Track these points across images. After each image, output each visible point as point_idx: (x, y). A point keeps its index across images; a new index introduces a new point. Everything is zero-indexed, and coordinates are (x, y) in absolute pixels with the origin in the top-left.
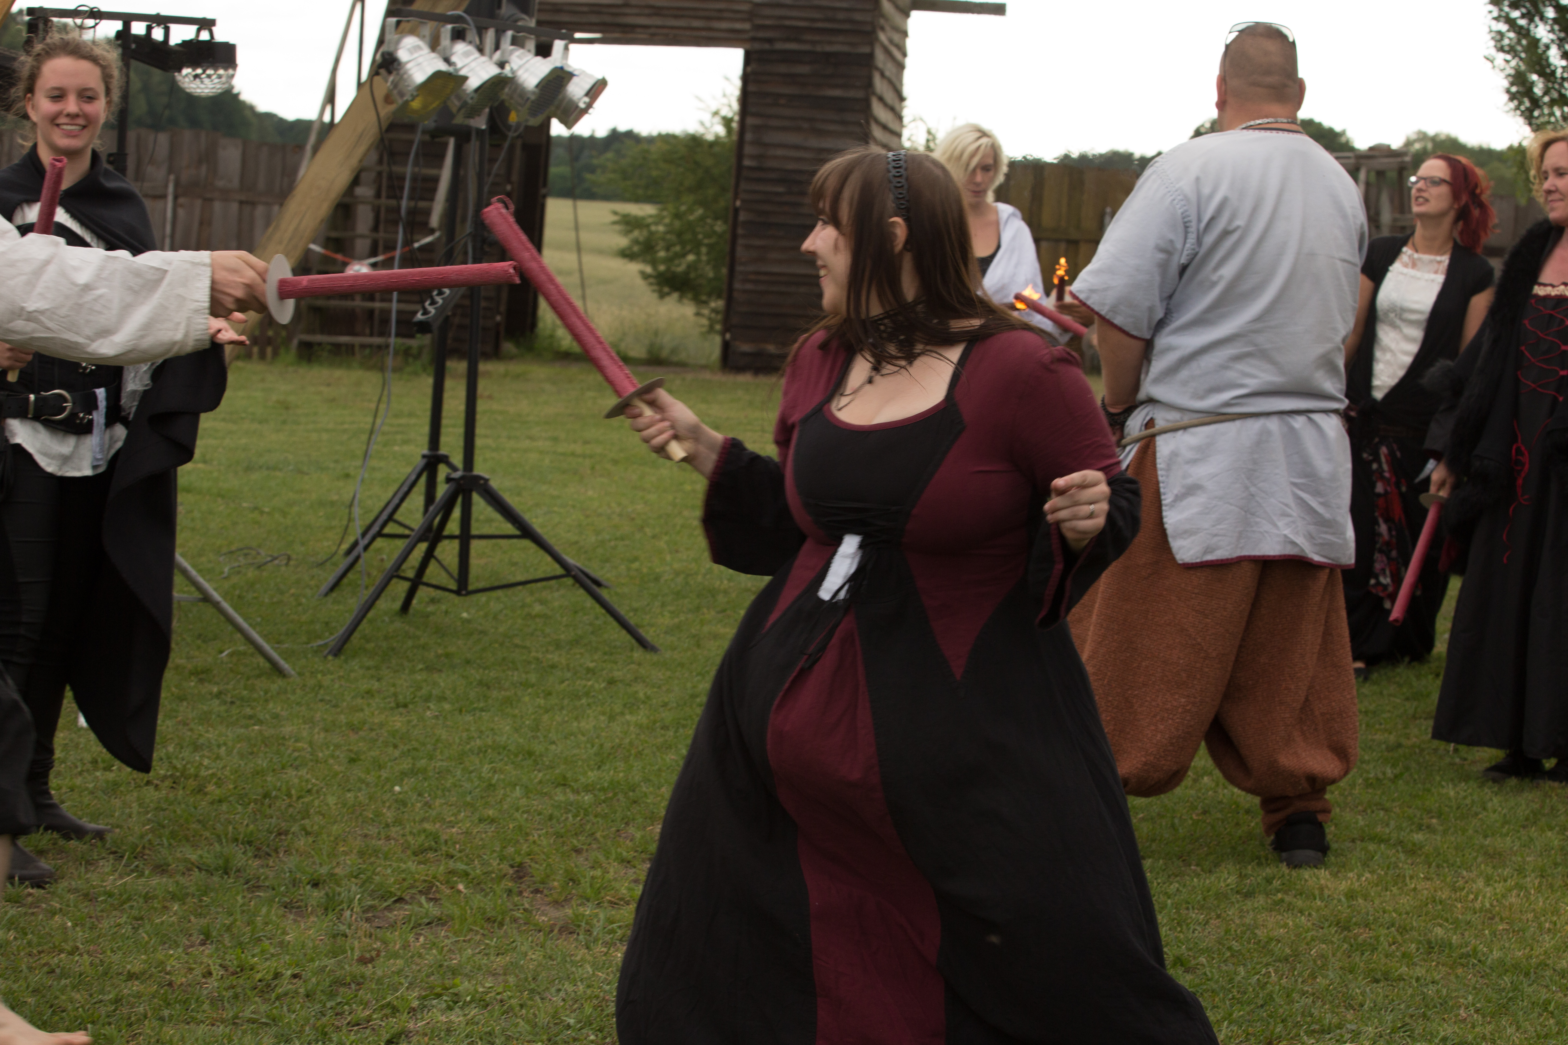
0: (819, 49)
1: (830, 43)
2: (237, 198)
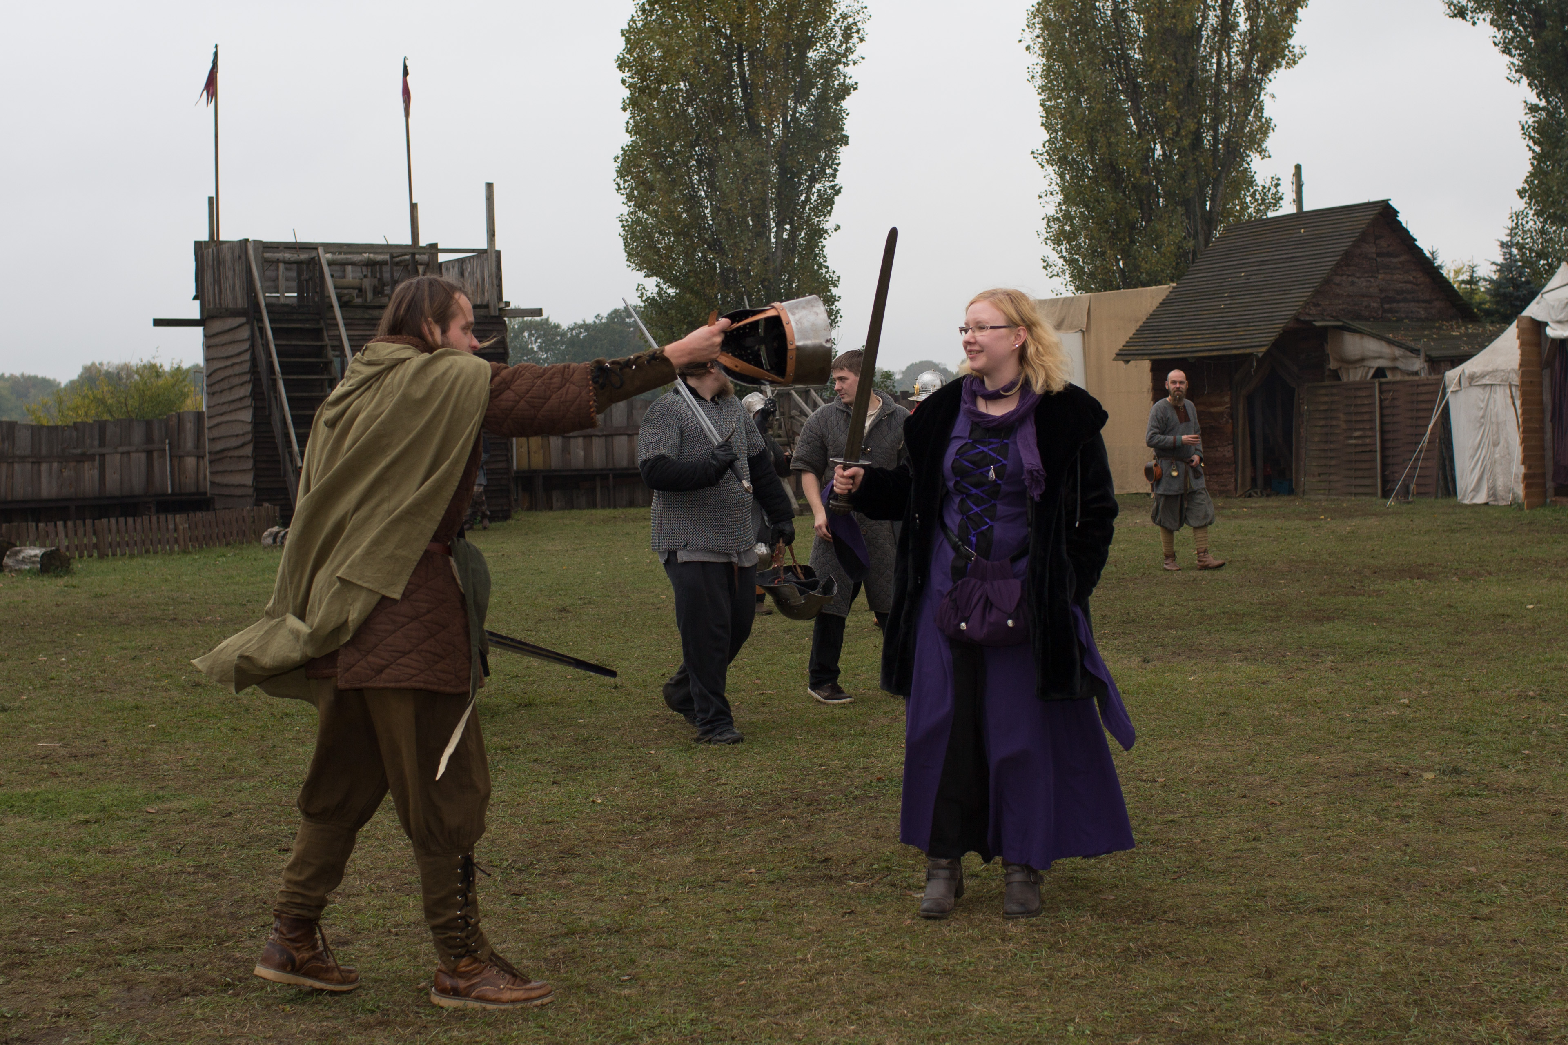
2: (30, 460)
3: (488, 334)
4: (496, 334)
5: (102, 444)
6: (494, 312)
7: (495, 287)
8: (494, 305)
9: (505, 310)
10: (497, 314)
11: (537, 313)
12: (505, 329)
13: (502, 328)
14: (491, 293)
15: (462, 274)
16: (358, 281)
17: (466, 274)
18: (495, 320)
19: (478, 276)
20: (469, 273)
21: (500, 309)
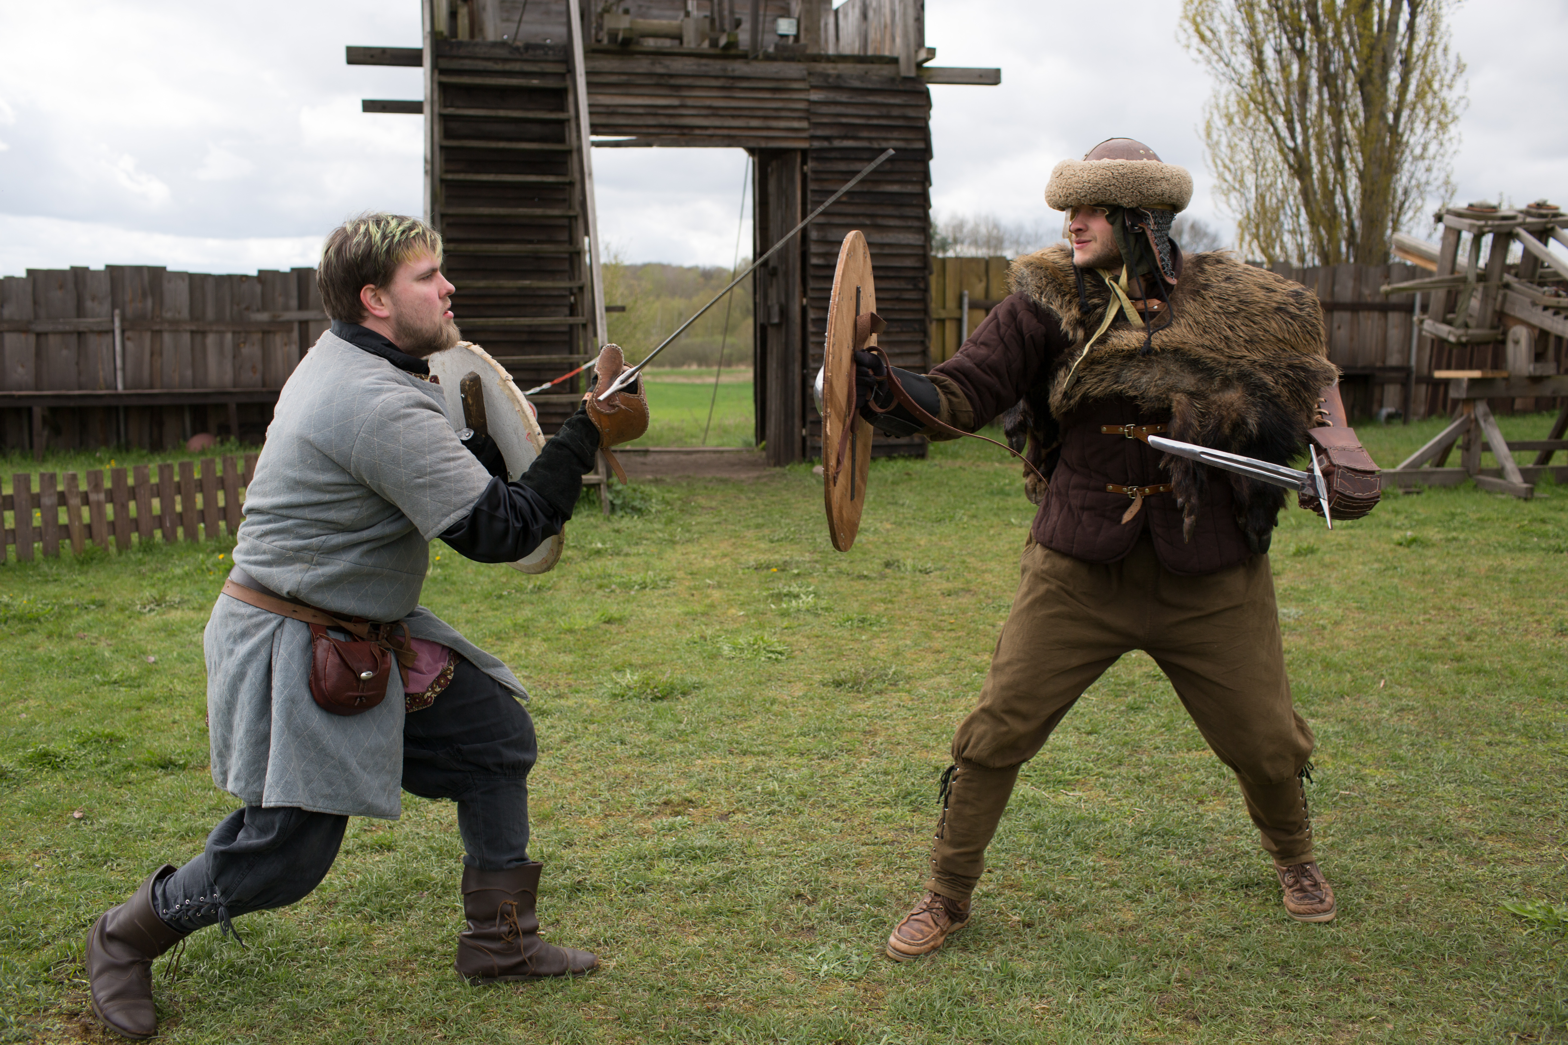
0: (875, 145)
1: (886, 139)
2: (188, 328)
3: (895, 112)
4: (911, 113)
5: (303, 305)
6: (906, 70)
7: (911, 22)
8: (908, 58)
9: (928, 69)
10: (913, 73)
11: (991, 77)
12: (928, 105)
13: (921, 102)
14: (905, 35)
15: (865, 16)
16: (675, 23)
17: (871, 14)
18: (908, 86)
19: (887, 11)
20: (875, 10)
21: (919, 65)
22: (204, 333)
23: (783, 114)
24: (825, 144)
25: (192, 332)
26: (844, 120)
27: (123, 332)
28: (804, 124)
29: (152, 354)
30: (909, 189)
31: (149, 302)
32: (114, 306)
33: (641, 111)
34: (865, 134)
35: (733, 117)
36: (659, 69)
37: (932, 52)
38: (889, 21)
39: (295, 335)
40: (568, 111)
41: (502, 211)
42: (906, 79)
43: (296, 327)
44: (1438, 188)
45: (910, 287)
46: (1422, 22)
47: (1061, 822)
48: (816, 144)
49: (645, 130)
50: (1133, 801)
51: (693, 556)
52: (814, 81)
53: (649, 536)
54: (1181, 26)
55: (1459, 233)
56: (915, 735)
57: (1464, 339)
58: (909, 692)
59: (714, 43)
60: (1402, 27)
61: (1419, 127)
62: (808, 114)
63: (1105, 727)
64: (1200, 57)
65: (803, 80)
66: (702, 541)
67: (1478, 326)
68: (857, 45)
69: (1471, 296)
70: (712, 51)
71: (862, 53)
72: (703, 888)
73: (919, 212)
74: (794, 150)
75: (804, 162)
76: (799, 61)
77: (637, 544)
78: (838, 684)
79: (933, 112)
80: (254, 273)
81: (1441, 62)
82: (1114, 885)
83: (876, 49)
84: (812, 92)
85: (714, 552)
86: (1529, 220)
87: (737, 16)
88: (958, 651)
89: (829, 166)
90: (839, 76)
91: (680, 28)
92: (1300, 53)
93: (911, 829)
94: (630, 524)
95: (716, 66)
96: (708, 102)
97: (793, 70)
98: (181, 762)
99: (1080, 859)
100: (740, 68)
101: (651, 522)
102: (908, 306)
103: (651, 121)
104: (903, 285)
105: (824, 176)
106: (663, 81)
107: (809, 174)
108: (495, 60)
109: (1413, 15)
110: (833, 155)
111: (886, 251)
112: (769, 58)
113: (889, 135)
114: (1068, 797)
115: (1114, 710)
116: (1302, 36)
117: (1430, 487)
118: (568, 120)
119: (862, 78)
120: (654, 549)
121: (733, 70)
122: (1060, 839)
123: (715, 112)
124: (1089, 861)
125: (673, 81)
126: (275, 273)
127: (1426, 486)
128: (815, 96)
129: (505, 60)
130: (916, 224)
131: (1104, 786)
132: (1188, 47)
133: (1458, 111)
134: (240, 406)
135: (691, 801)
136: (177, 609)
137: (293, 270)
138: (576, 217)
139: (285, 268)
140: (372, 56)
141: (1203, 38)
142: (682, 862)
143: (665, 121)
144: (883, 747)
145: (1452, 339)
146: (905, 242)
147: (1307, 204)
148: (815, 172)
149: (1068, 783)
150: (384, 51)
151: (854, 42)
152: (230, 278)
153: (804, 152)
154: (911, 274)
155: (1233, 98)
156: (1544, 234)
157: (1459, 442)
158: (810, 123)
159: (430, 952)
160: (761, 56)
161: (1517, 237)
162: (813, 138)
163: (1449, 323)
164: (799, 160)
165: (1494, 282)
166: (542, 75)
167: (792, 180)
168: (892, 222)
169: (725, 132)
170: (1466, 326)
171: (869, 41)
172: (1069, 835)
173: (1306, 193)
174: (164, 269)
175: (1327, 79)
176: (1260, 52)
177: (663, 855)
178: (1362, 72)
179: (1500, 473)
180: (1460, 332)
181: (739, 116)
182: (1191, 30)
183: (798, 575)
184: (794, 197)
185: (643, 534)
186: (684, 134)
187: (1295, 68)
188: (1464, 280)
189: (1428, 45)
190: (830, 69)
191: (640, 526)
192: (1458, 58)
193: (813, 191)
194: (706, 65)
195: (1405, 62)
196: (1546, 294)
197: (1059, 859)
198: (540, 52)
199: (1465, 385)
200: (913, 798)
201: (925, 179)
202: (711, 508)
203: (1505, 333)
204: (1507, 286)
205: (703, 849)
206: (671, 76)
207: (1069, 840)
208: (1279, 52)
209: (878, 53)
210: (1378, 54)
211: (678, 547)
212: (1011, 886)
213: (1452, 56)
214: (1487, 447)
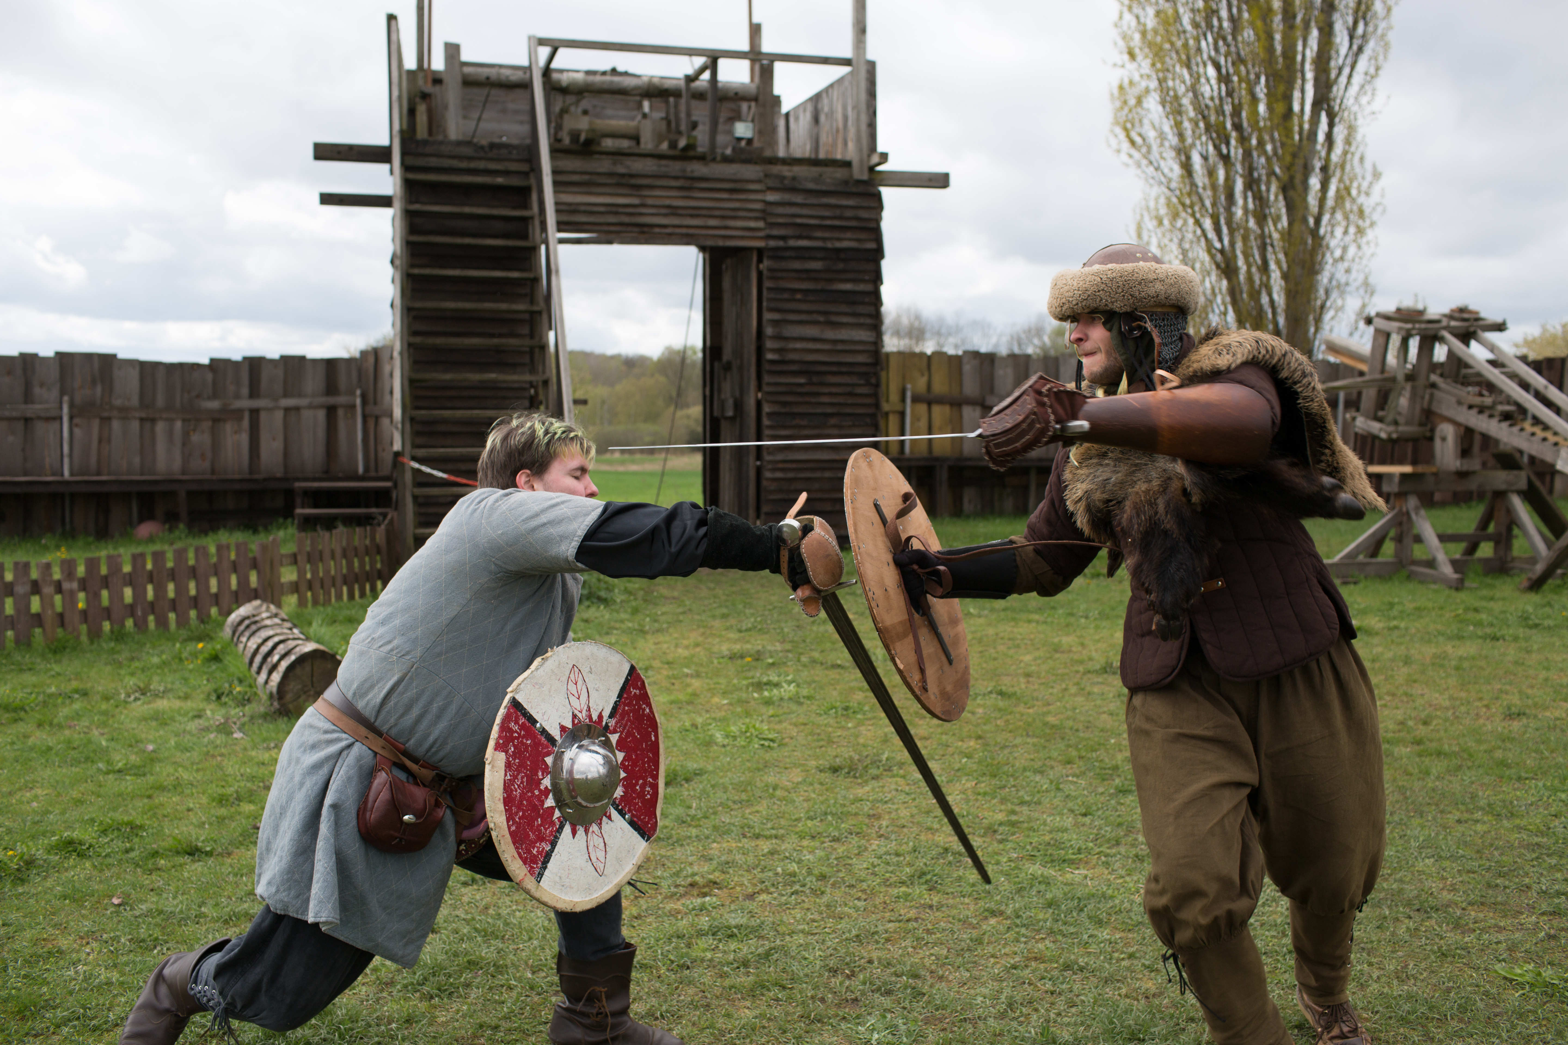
0: (829, 245)
1: (839, 239)
2: (137, 415)
3: (848, 213)
4: (864, 214)
5: (254, 393)
6: (859, 173)
7: (864, 127)
8: (861, 161)
9: (880, 172)
10: (865, 177)
11: (940, 181)
12: (880, 207)
13: (873, 204)
14: (858, 140)
15: (816, 120)
16: (633, 124)
17: (822, 118)
18: (861, 189)
19: (839, 116)
20: (827, 115)
21: (871, 169)
22: (153, 421)
23: (741, 214)
24: (781, 243)
25: (142, 420)
26: (799, 221)
27: (71, 418)
28: (761, 224)
29: (100, 441)
30: (862, 287)
31: (99, 389)
32: (62, 393)
33: (602, 209)
34: (819, 234)
35: (692, 216)
36: (620, 169)
37: (884, 157)
38: (841, 125)
39: (246, 423)
40: (531, 208)
41: (468, 305)
42: (859, 182)
43: (247, 415)
44: (1358, 289)
45: (862, 382)
46: (1340, 132)
47: (1072, 899)
48: (772, 243)
49: (605, 228)
50: (1135, 878)
51: (665, 646)
52: (771, 183)
53: (618, 625)
54: (1112, 131)
55: (1388, 335)
56: (918, 819)
57: (1394, 436)
58: (904, 777)
59: (673, 145)
60: (1321, 137)
61: (1339, 232)
62: (764, 215)
63: (1098, 809)
64: (1130, 161)
65: (759, 181)
66: (671, 630)
67: (1407, 423)
68: (808, 147)
69: (1400, 394)
70: (671, 153)
71: (813, 156)
72: (745, 964)
73: (871, 310)
74: (750, 249)
75: (760, 261)
76: (756, 163)
77: (607, 634)
78: (835, 770)
79: (885, 214)
80: (205, 361)
81: (1358, 170)
82: (1131, 956)
83: (827, 152)
84: (768, 193)
85: (685, 642)
86: (1453, 323)
87: (694, 118)
88: (944, 737)
89: (784, 265)
90: (794, 178)
91: (638, 129)
92: (1226, 159)
93: (931, 907)
94: (598, 614)
95: (675, 167)
96: (667, 202)
97: (750, 171)
98: (208, 849)
99: (1095, 932)
100: (698, 169)
101: (618, 612)
102: (860, 400)
103: (612, 219)
104: (854, 380)
105: (780, 274)
106: (624, 181)
107: (765, 273)
108: (460, 158)
109: (1331, 125)
110: (788, 254)
111: (840, 347)
112: (726, 160)
113: (842, 235)
114: (1077, 874)
115: (1102, 793)
116: (1228, 144)
117: (1366, 577)
118: (532, 218)
119: (817, 180)
120: (625, 638)
121: (692, 171)
122: (1075, 914)
123: (673, 211)
124: (1105, 934)
125: (634, 181)
126: (227, 362)
127: (1362, 576)
128: (771, 197)
129: (470, 159)
130: (868, 321)
131: (1107, 864)
132: (1119, 151)
133: (1375, 217)
134: (191, 494)
135: (715, 883)
136: (162, 697)
137: (245, 359)
138: (540, 313)
139: (237, 357)
140: (339, 153)
141: (1133, 143)
142: (720, 940)
143: (626, 219)
144: (889, 829)
145: (1383, 435)
146: (857, 338)
147: (1234, 302)
148: (770, 270)
149: (1072, 862)
150: (351, 147)
151: (805, 144)
152: (181, 366)
153: (760, 251)
154: (862, 369)
155: (1162, 200)
156: (1466, 337)
157: (1392, 533)
158: (766, 223)
159: (496, 1028)
160: (719, 158)
161: (1442, 340)
162: (769, 237)
163: (1380, 420)
164: (755, 259)
165: (1421, 382)
166: (506, 173)
167: (748, 278)
168: (845, 320)
169: (684, 231)
170: (1396, 423)
171: (821, 143)
172: (1082, 910)
173: (1233, 292)
174: (114, 356)
175: (1251, 184)
176: (1188, 158)
177: (701, 934)
178: (1285, 178)
179: (1431, 563)
180: (1391, 428)
181: (697, 216)
182: (1122, 135)
183: (773, 664)
184: (750, 294)
185: (612, 624)
186: (643, 233)
187: (1221, 174)
188: (1393, 379)
189: (1345, 153)
190: (785, 171)
191: (607, 616)
192: (1374, 167)
193: (769, 289)
194: (666, 166)
195: (1324, 169)
196: (1469, 393)
197: (1076, 933)
198: (504, 151)
199: (1396, 480)
200: (929, 877)
201: (877, 278)
202: (674, 598)
203: (1432, 430)
204: (1433, 386)
205: (738, 927)
206: (632, 176)
207: (1083, 915)
208: (1205, 158)
209: (830, 156)
210: (1300, 162)
211: (649, 637)
212: (1036, 959)
213: (1368, 165)
214: (1418, 539)
